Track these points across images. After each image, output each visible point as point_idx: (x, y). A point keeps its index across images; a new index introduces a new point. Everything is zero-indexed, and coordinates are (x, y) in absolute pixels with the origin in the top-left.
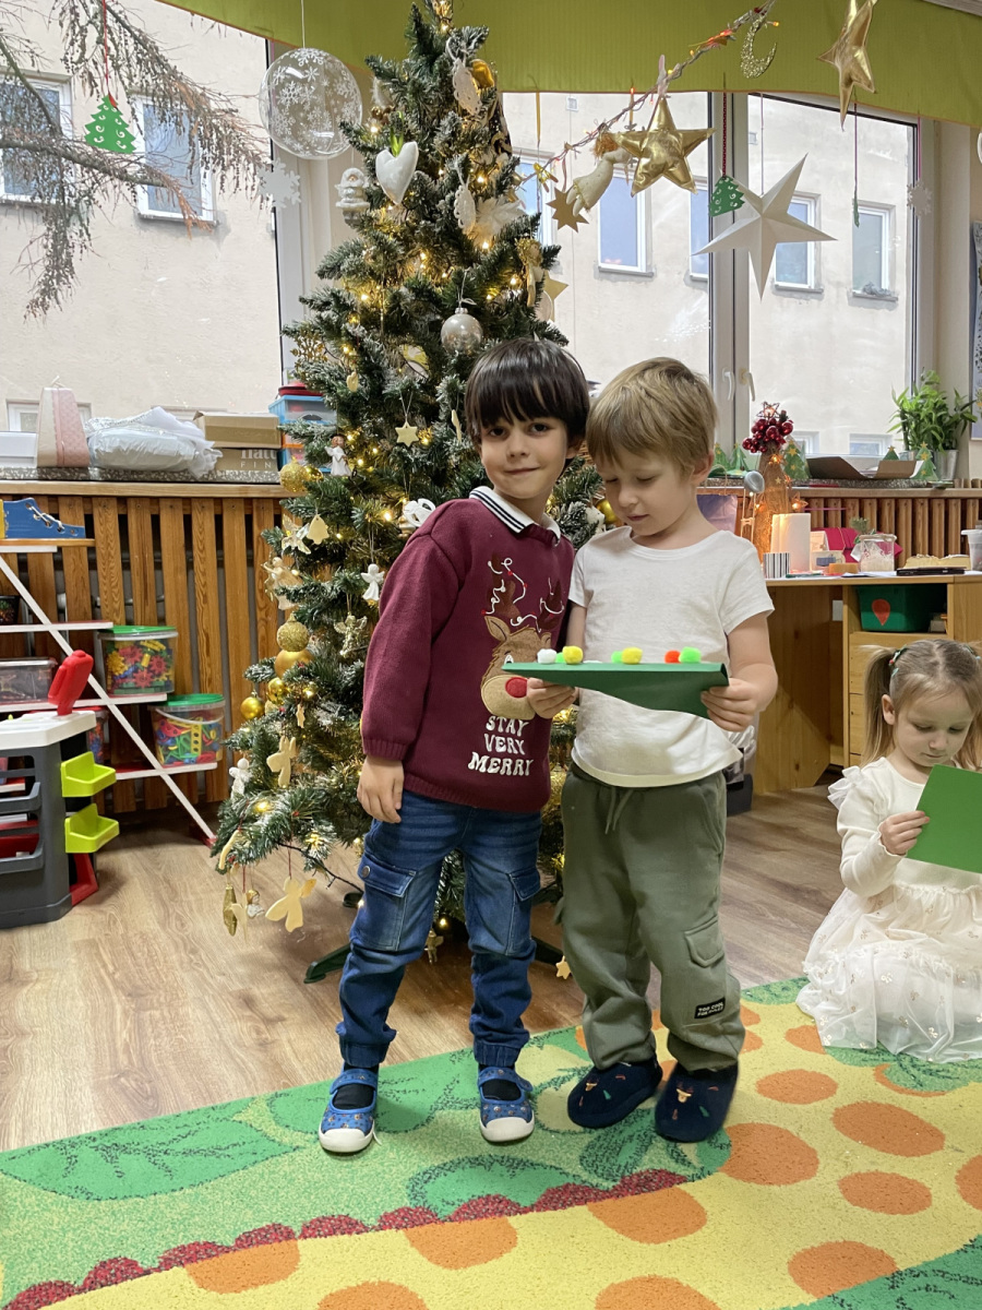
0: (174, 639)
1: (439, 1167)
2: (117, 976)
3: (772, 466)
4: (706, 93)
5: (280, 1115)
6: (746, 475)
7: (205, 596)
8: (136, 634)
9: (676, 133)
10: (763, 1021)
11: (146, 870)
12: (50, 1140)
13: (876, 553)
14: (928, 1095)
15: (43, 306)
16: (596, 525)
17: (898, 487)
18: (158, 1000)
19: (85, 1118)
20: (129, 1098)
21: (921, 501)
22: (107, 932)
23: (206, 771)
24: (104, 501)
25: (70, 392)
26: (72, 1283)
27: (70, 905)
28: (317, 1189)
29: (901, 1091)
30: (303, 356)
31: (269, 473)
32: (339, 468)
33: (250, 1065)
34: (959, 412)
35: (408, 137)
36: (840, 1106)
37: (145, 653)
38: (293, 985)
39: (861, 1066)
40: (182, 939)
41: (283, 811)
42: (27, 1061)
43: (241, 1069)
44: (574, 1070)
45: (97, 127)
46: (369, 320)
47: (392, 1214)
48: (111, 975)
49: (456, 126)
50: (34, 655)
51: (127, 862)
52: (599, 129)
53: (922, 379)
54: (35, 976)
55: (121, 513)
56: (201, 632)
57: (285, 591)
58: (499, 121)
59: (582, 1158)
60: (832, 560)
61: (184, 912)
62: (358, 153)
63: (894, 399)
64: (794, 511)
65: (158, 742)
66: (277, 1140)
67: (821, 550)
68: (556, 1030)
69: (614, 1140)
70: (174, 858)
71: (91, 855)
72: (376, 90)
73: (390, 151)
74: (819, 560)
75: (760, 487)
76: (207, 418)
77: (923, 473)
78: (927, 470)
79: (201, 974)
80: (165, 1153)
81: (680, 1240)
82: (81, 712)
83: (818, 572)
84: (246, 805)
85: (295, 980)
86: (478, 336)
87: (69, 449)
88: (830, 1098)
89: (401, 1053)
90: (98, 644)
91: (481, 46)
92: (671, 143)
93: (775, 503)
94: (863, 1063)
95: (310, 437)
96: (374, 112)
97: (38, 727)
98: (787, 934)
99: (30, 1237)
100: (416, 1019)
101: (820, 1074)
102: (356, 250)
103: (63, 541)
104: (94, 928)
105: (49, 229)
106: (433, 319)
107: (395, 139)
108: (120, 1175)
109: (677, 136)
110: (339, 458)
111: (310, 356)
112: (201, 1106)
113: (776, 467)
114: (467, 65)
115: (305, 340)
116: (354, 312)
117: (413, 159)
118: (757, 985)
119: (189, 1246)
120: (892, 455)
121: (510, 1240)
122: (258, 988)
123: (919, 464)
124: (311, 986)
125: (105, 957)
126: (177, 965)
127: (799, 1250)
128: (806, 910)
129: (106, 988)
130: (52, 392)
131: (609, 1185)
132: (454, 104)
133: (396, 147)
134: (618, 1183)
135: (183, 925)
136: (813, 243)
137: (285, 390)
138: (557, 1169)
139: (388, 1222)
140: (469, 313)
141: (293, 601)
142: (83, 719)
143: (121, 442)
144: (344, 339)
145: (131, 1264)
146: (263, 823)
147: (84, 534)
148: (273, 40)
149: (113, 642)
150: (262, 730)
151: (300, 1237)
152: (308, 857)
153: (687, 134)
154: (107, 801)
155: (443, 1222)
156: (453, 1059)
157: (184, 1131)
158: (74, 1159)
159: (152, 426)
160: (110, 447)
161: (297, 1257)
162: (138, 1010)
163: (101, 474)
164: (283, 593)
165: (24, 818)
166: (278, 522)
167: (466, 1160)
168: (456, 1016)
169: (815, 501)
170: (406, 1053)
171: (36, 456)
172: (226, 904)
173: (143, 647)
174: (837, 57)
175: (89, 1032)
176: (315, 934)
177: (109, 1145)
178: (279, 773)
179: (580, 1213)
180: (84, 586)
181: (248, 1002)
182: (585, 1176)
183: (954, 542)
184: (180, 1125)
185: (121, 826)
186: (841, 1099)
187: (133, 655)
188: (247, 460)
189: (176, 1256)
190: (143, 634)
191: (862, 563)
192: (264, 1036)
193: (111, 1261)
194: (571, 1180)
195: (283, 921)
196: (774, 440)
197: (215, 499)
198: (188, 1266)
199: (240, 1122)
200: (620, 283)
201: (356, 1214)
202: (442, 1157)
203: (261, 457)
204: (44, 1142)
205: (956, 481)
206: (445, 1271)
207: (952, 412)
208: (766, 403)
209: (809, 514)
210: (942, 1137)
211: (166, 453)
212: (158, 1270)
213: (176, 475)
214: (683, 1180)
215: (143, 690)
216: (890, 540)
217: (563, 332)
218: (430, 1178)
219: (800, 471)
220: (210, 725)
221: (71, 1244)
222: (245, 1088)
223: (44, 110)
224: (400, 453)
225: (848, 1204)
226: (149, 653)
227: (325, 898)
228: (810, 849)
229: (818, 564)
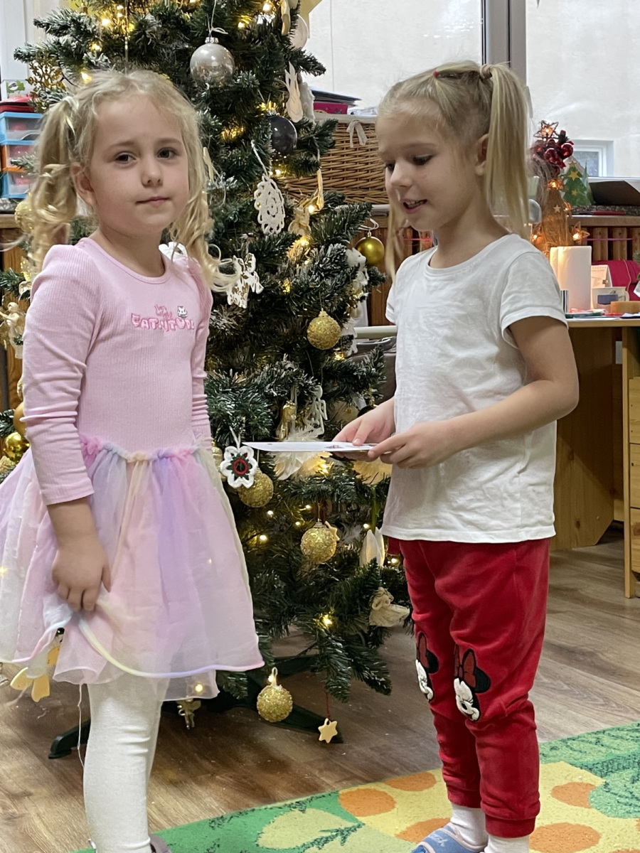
3: (550, 193)
16: (357, 269)
30: (38, 85)
38: (38, 762)
39: (624, 817)
44: (338, 831)
60: (614, 297)
64: (575, 243)
67: (603, 286)
68: (319, 795)
74: (600, 297)
75: (536, 217)
83: (599, 311)
85: (39, 756)
86: (230, 67)
88: (592, 847)
89: (158, 822)
93: (553, 234)
94: (626, 815)
100: (171, 789)
101: (584, 827)
106: (181, 47)
111: (47, 84)
113: (554, 194)
115: (41, 67)
116: (96, 40)
124: (55, 762)
128: (578, 671)
140: (220, 43)
156: (213, 825)
168: (213, 785)
169: (598, 231)
176: (56, 709)
186: (602, 848)
192: (10, 811)
196: (553, 163)
208: (543, 122)
209: (590, 247)
217: (319, 61)
219: (582, 197)
228: (588, 611)
229: (599, 303)
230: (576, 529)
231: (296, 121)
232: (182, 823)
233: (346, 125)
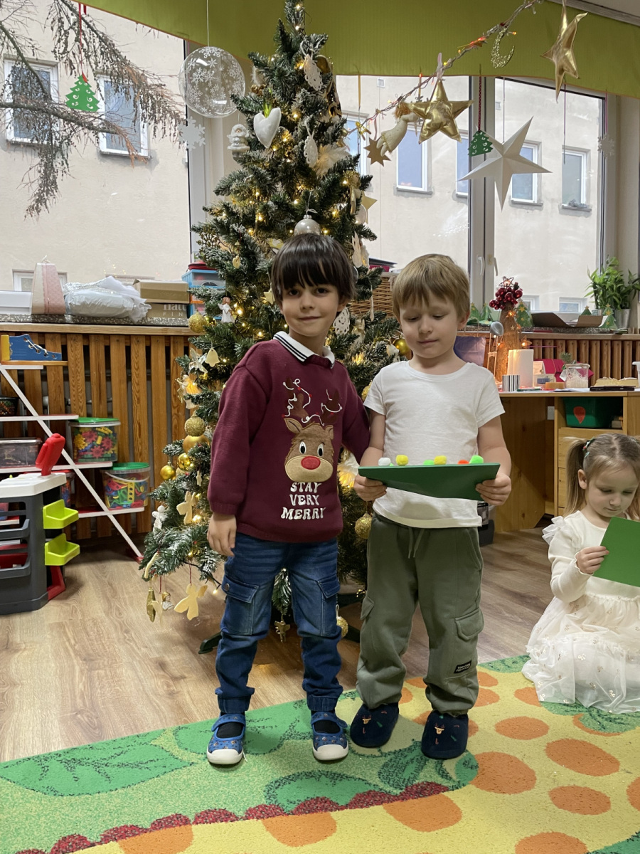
0: (118, 426)
1: (285, 778)
2: (76, 647)
3: (508, 318)
4: (468, 77)
5: (182, 741)
6: (492, 324)
7: (138, 399)
8: (93, 423)
9: (448, 103)
10: (500, 684)
11: (97, 577)
12: (31, 755)
13: (577, 376)
14: (609, 735)
15: (37, 209)
16: (393, 357)
17: (591, 333)
18: (103, 663)
19: (54, 741)
20: (82, 728)
21: (606, 342)
22: (71, 618)
23: (137, 513)
24: (74, 337)
25: (54, 266)
26: (44, 851)
27: (46, 600)
28: (205, 791)
29: (591, 732)
30: (204, 245)
31: (181, 320)
32: (226, 318)
33: (163, 707)
34: (631, 284)
35: (275, 105)
36: (551, 742)
37: (99, 435)
38: (192, 655)
39: (564, 715)
40: (120, 624)
41: (186, 540)
42: (17, 703)
43: (157, 711)
45: (74, 96)
46: (249, 221)
47: (254, 809)
48: (73, 647)
49: (306, 98)
50: (27, 436)
51: (85, 572)
52: (399, 100)
53: (607, 263)
54: (23, 646)
55: (86, 344)
56: (135, 421)
57: (191, 397)
58: (334, 95)
59: (380, 773)
60: (547, 380)
61: (121, 605)
62: (242, 114)
63: (589, 275)
64: (523, 348)
65: (106, 493)
66: (180, 758)
67: (540, 373)
69: (401, 762)
70: (115, 569)
71: (61, 567)
72: (254, 75)
73: (263, 113)
74: (538, 380)
75: (500, 332)
76: (142, 284)
77: (608, 323)
78: (610, 322)
79: (132, 647)
80: (106, 765)
81: (444, 829)
82: (57, 474)
83: (538, 388)
84: (163, 536)
85: (193, 652)
87: (52, 302)
88: (544, 736)
89: (261, 702)
90: (69, 429)
91: (323, 47)
92: (445, 110)
93: (510, 343)
94: (566, 713)
95: (208, 297)
96: (253, 88)
97: (28, 483)
98: (516, 626)
99: (17, 820)
101: (537, 720)
102: (241, 177)
103: (47, 362)
104: (62, 614)
105: (42, 160)
106: (289, 221)
107: (266, 106)
108: (76, 779)
109: (449, 105)
110: (227, 311)
111: (210, 245)
112: (130, 734)
113: (511, 319)
114: (313, 59)
115: (206, 235)
117: (278, 119)
118: (495, 659)
119: (121, 827)
120: (587, 312)
121: (331, 828)
122: (168, 656)
123: (605, 318)
124: (203, 656)
125: (70, 635)
126: (116, 640)
127: (523, 837)
128: (528, 610)
129: (70, 655)
130: (42, 266)
131: (397, 792)
132: (305, 84)
133: (267, 111)
134: (404, 790)
135: (120, 614)
136: (536, 174)
137: (192, 266)
138: (363, 780)
139: (251, 814)
140: (313, 218)
141: (196, 403)
142: (58, 478)
143: (86, 298)
144: (231, 234)
145: (83, 839)
146: (174, 547)
147: (61, 358)
148: (189, 41)
149: (79, 428)
150: (174, 487)
151: (193, 823)
152: (202, 571)
153: (456, 104)
154: (73, 531)
155: (288, 814)
156: (296, 706)
157: (118, 751)
158: (46, 768)
159: (106, 288)
160: (79, 302)
161: (191, 837)
162: (90, 670)
163: (73, 319)
164: (189, 399)
165: (18, 542)
166: (187, 352)
167: (303, 774)
169: (537, 341)
170: (265, 701)
171: (31, 307)
172: (149, 601)
173: (98, 431)
174: (554, 55)
175: (57, 684)
176: (206, 621)
177: (69, 759)
178: (185, 515)
179: (378, 809)
180: (60, 392)
181: (162, 665)
182: (381, 785)
183: (628, 369)
184: (116, 746)
185: (81, 549)
186: (551, 737)
187: (90, 437)
188: (167, 311)
189: (112, 834)
190: (98, 423)
191: (568, 382)
193: (69, 837)
194: (372, 788)
195: (186, 612)
196: (510, 301)
197: (146, 336)
198: (120, 841)
199: (156, 746)
200: (410, 198)
201: (231, 809)
202: (287, 771)
203: (176, 309)
204: (27, 756)
205: (629, 329)
206: (289, 848)
207: (626, 284)
208: (504, 277)
209: (533, 350)
210: (617, 763)
211: (114, 306)
212: (100, 843)
213: (121, 320)
214: (446, 789)
215: (97, 459)
216: (585, 367)
217: (373, 231)
218: (279, 785)
219: (526, 321)
220: (140, 483)
221: (44, 825)
222: (159, 723)
223: (40, 84)
224: (266, 309)
225: (556, 808)
226: (101, 435)
227: (214, 598)
228: (532, 570)
229: (538, 383)
230: (522, 518)
231: (358, 267)
232: (277, 703)
233: (388, 278)
